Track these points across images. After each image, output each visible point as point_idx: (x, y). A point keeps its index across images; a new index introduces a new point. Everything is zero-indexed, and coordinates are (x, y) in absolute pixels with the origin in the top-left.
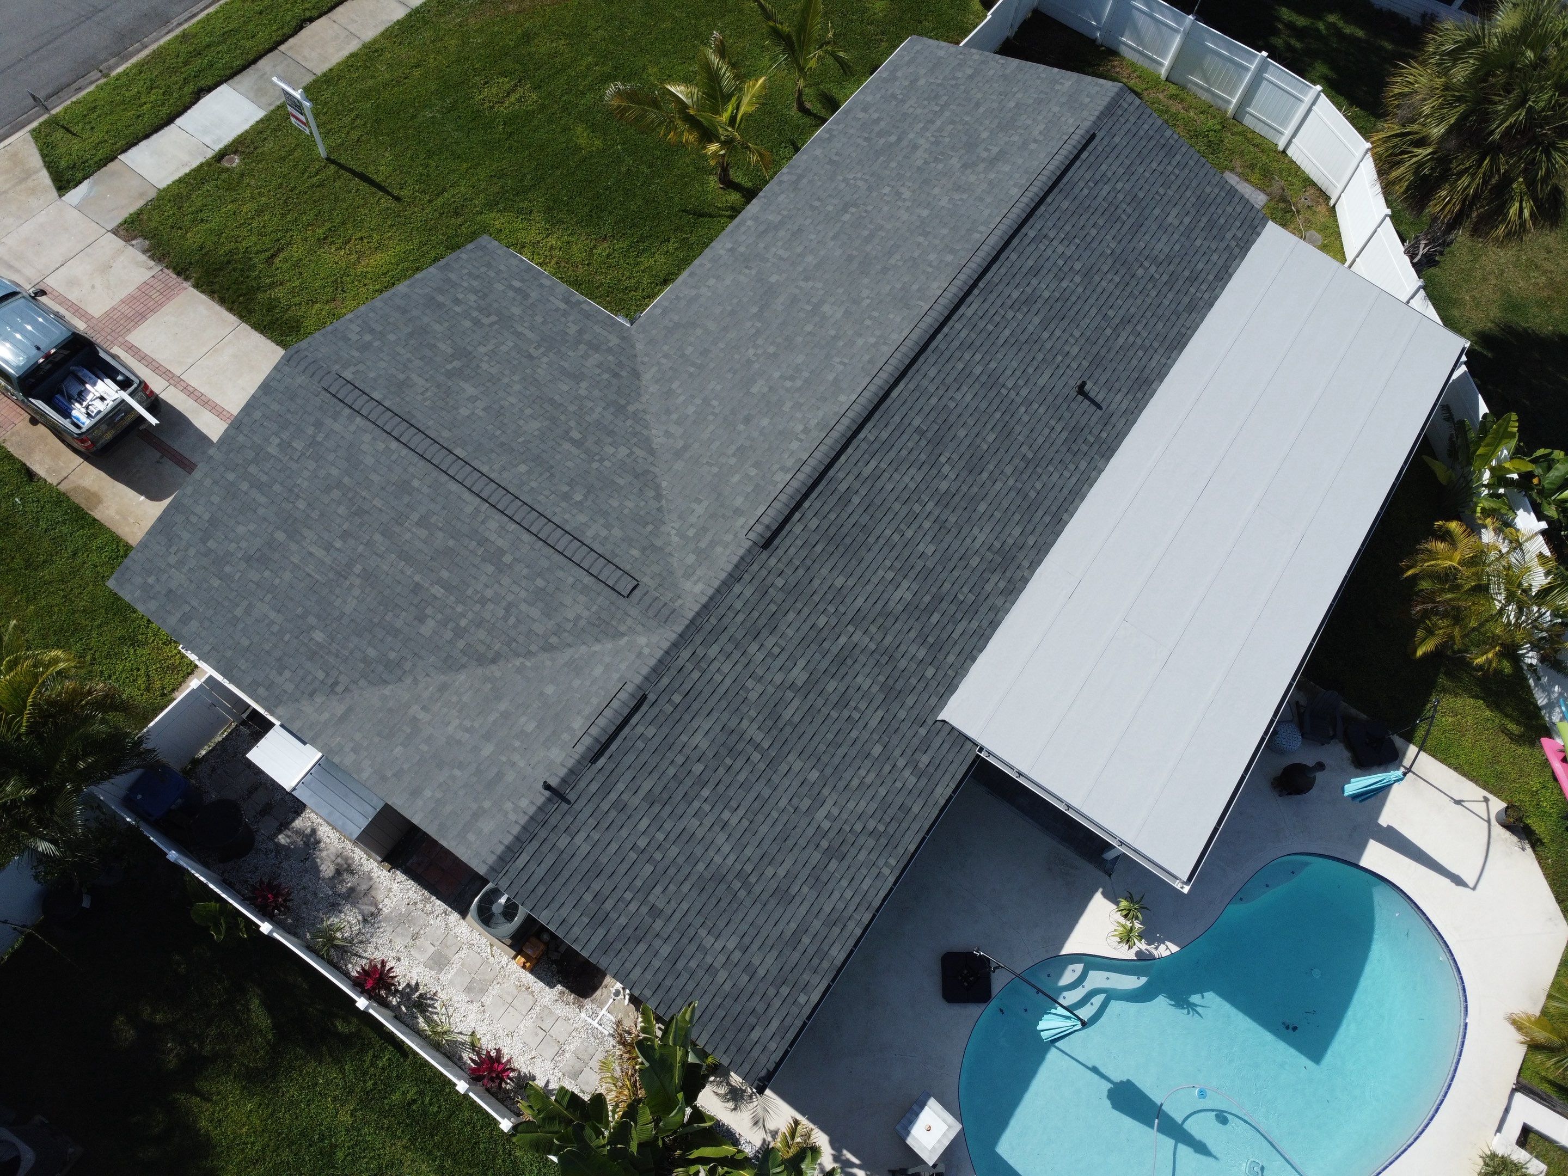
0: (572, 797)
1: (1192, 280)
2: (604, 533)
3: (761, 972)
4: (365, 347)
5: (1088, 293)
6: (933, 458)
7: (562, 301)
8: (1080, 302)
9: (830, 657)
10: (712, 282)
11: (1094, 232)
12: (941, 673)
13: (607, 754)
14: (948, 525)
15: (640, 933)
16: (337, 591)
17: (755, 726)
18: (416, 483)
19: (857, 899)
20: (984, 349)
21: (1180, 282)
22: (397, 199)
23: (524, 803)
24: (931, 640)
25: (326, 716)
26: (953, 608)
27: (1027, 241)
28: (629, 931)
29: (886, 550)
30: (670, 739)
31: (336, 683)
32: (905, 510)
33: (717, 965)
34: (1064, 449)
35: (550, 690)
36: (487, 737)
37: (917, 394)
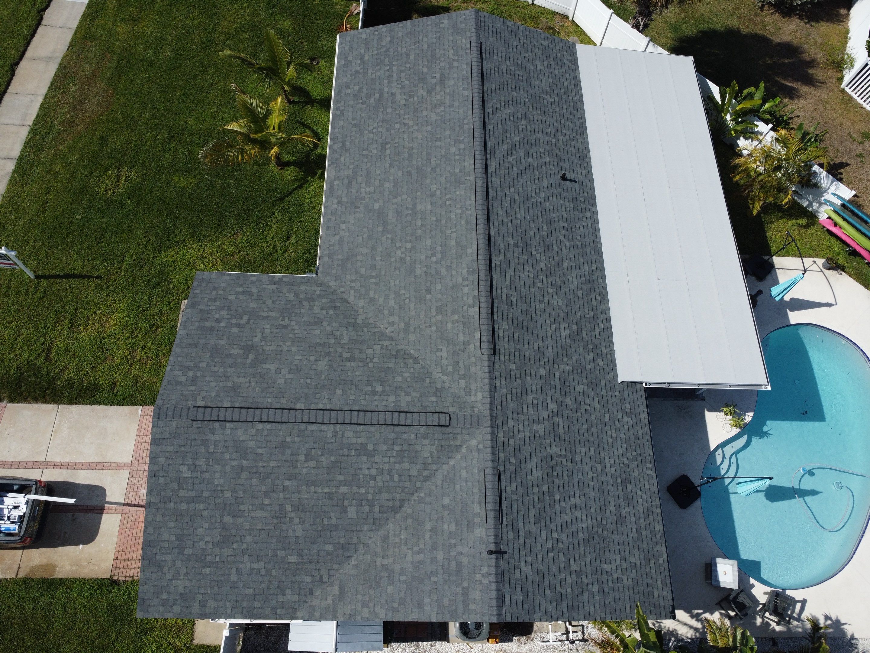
0: (505, 549)
1: (567, 93)
2: (409, 399)
3: (638, 563)
4: (194, 381)
5: (532, 126)
6: (530, 255)
7: (271, 284)
8: (533, 133)
9: (558, 387)
10: (343, 226)
11: (514, 93)
12: (605, 359)
13: (504, 514)
14: (558, 284)
15: (580, 589)
16: (285, 527)
17: (553, 446)
18: (288, 439)
19: (648, 496)
20: (511, 184)
21: (563, 97)
22: (99, 277)
23: (485, 570)
24: (590, 346)
25: (330, 599)
26: (588, 324)
27: (491, 116)
28: (575, 592)
29: (543, 315)
30: (524, 483)
31: (321, 577)
32: (537, 289)
33: (619, 576)
34: (576, 212)
35: (446, 501)
36: (434, 547)
37: (501, 226)
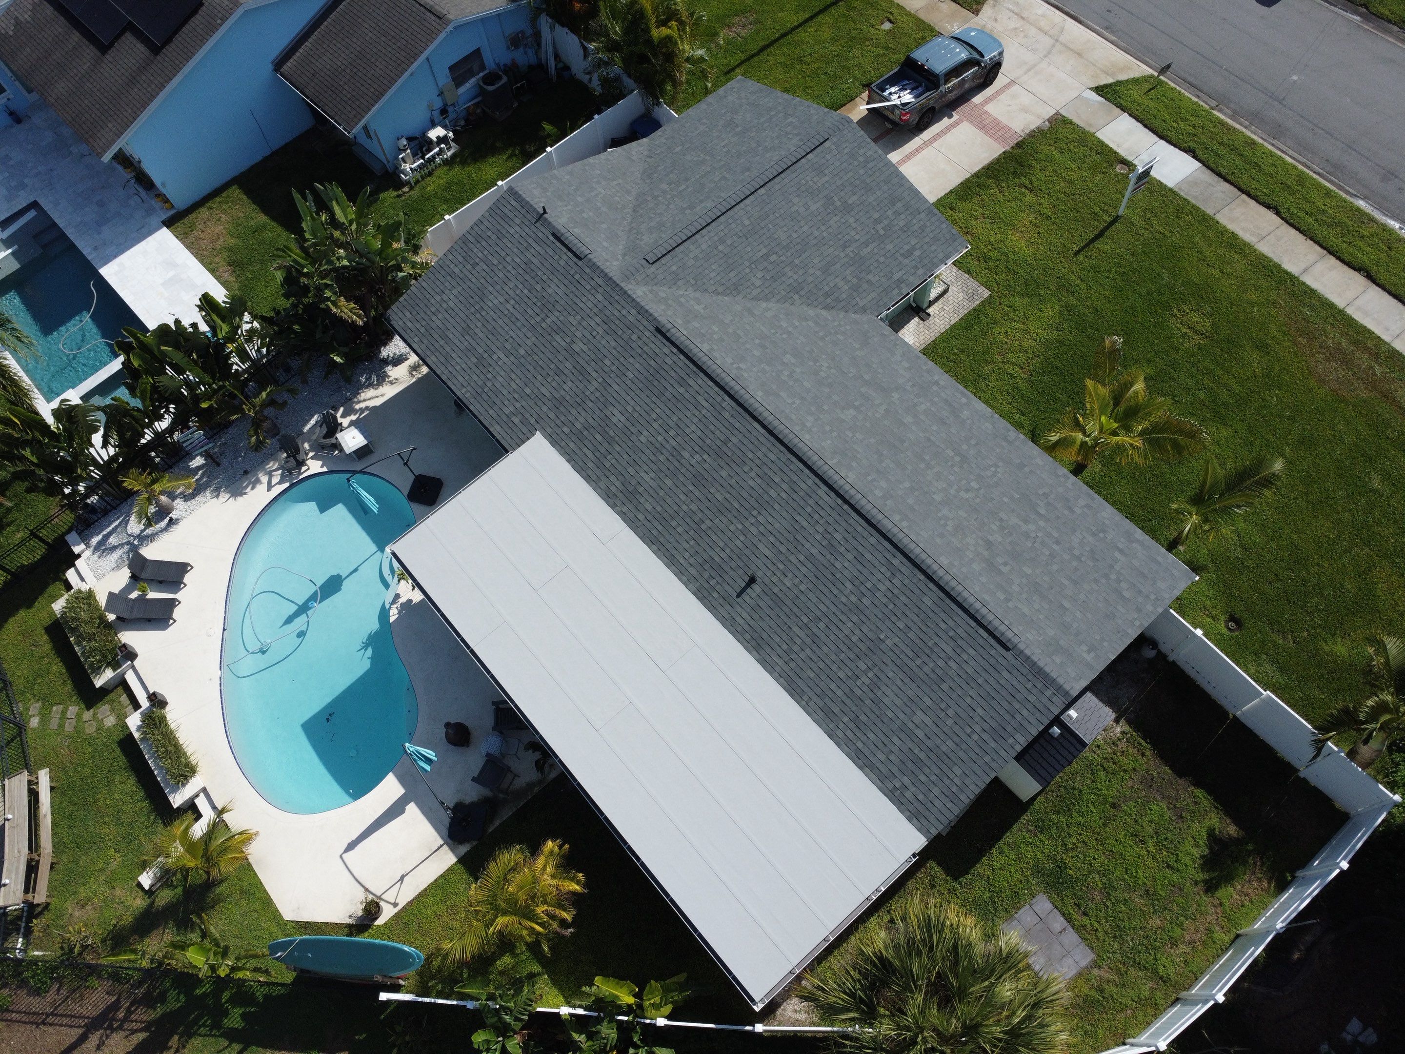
0: (538, 224)
6: (706, 449)
8: (832, 597)
9: (585, 365)
11: (901, 626)
12: (564, 437)
13: (555, 241)
14: (658, 454)
16: (699, 152)
20: (791, 501)
22: (1077, 253)
23: (541, 204)
24: (585, 433)
26: (603, 451)
30: (556, 273)
32: (672, 424)
36: (588, 201)
37: (756, 443)
